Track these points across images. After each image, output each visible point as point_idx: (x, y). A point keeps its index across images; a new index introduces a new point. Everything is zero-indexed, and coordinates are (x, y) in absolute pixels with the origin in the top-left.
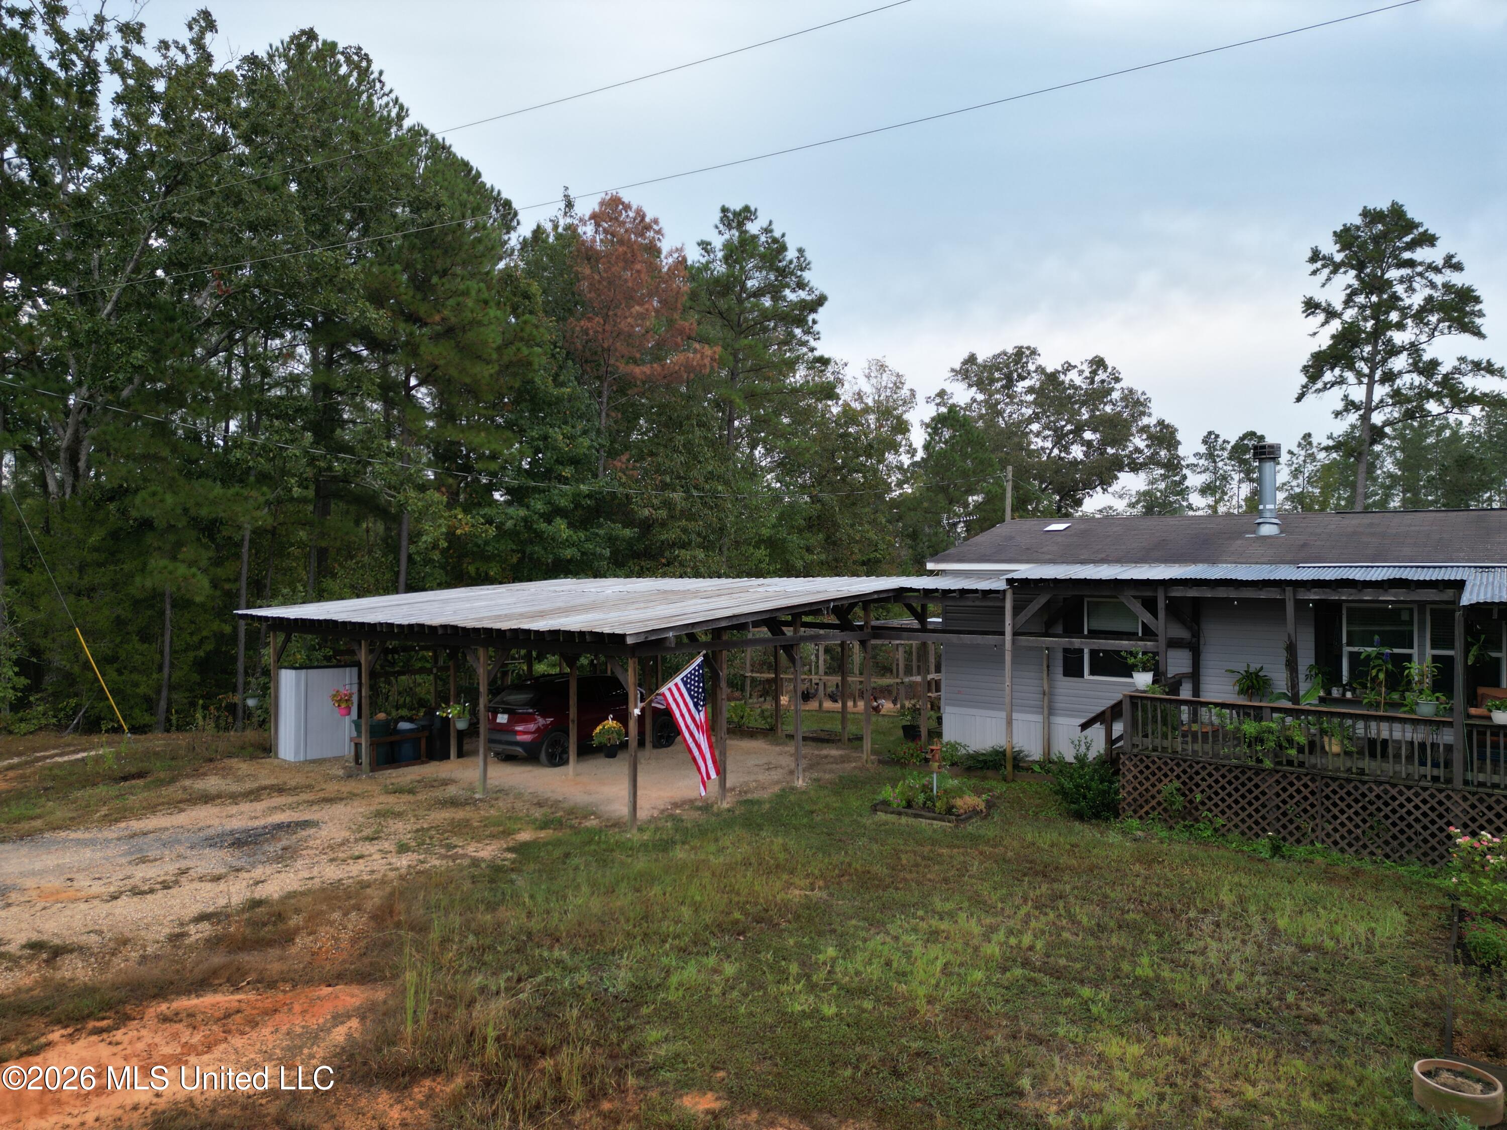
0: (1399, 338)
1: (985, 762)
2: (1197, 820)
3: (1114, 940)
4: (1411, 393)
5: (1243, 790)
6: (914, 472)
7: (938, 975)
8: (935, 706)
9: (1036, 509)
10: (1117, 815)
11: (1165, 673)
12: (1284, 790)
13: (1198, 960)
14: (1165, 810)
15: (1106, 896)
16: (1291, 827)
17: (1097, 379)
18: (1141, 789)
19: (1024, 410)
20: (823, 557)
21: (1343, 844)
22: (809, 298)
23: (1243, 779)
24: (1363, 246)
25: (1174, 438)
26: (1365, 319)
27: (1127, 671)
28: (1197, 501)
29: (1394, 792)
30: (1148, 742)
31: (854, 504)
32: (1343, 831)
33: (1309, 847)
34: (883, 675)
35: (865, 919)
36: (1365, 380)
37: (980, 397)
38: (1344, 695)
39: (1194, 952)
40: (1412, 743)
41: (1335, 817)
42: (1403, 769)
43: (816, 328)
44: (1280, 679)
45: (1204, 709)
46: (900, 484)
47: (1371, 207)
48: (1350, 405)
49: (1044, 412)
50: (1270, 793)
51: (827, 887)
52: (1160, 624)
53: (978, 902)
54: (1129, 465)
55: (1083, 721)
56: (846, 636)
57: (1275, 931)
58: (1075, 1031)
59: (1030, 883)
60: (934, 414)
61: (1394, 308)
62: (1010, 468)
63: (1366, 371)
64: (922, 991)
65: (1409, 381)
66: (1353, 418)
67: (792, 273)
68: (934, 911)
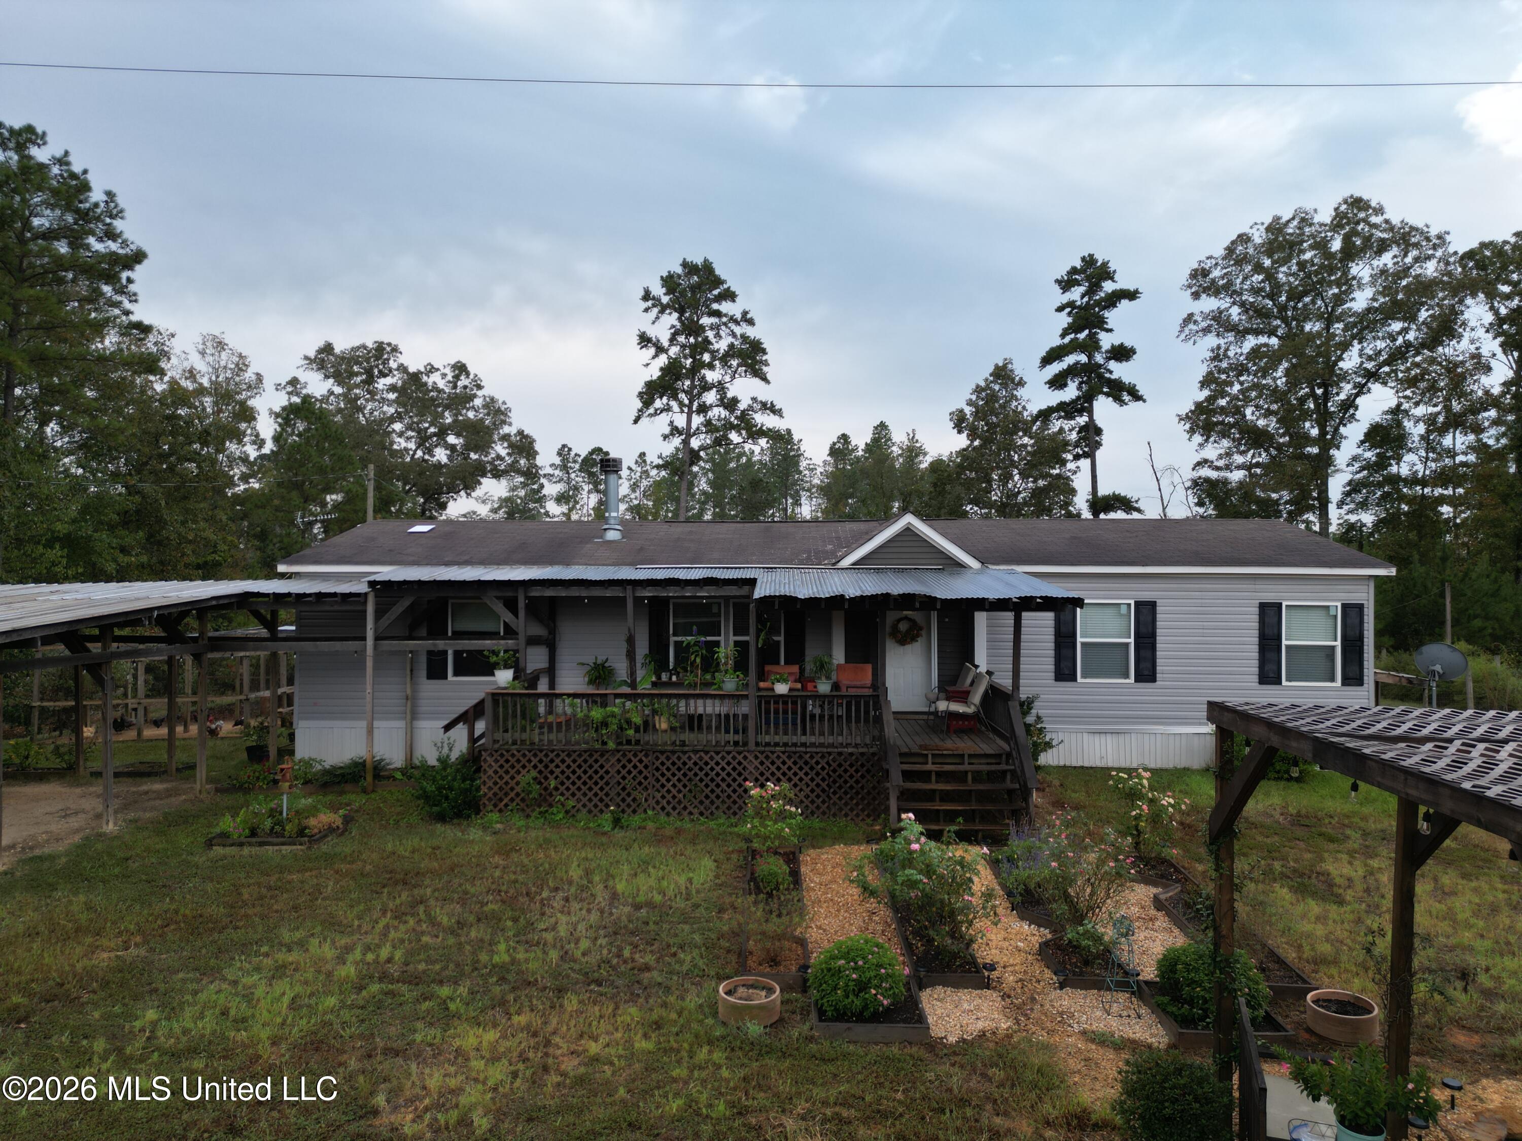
0: (711, 376)
1: (343, 775)
2: (551, 806)
3: (473, 934)
4: (719, 424)
5: (590, 772)
6: (261, 466)
7: (284, 1010)
8: (287, 722)
9: (400, 511)
10: (477, 813)
11: (525, 669)
12: (624, 767)
13: (549, 936)
14: (523, 800)
15: (466, 892)
16: (629, 800)
17: (460, 384)
18: (501, 783)
19: (385, 408)
20: (144, 559)
21: (669, 808)
22: (121, 251)
23: (591, 761)
24: (683, 293)
25: (533, 448)
26: (685, 358)
27: (489, 671)
28: (554, 509)
29: (706, 758)
30: (508, 736)
31: (185, 498)
32: (669, 797)
33: (643, 816)
34: (223, 694)
35: (196, 969)
36: (686, 410)
37: (338, 390)
38: (670, 678)
39: (546, 930)
40: (720, 715)
41: (663, 786)
42: (713, 738)
43: (132, 288)
44: (621, 668)
45: (558, 701)
46: (245, 478)
47: (689, 260)
48: (675, 430)
49: (407, 412)
50: (613, 771)
51: (146, 942)
52: (520, 623)
53: (332, 924)
54: (491, 471)
55: (446, 722)
56: (175, 650)
57: (614, 896)
58: (434, 1033)
59: (389, 893)
60: (285, 403)
61: (707, 350)
62: (371, 467)
63: (686, 402)
64: (264, 1034)
65: (718, 412)
66: (677, 441)
67: (98, 219)
68: (281, 944)
